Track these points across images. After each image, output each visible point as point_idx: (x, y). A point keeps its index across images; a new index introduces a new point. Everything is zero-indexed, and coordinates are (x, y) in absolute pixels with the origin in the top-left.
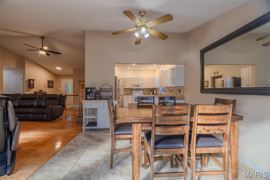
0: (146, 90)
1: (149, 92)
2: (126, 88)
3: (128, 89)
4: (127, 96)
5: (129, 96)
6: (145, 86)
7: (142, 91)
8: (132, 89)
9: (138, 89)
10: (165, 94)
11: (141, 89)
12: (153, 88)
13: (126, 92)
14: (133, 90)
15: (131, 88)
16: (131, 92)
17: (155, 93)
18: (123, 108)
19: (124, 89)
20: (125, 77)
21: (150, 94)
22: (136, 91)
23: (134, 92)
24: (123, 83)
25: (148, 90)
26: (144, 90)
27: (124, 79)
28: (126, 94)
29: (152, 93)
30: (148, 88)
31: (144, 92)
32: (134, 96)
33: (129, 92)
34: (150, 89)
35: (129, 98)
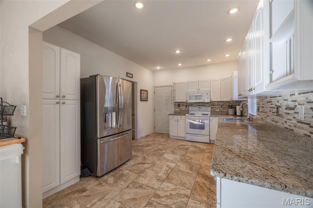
0: (218, 105)
1: (225, 111)
3: (182, 103)
4: (176, 117)
5: (179, 117)
6: (216, 98)
8: (189, 104)
9: (202, 104)
13: (178, 109)
16: (187, 108)
17: (238, 113)
18: (168, 139)
19: (175, 104)
20: (174, 82)
21: (227, 114)
22: (196, 108)
23: (192, 109)
24: (173, 93)
25: (224, 105)
26: (213, 105)
27: (174, 86)
28: (178, 112)
29: (231, 111)
30: (223, 102)
31: (215, 109)
32: (188, 117)
33: (184, 110)
34: (229, 104)
35: (179, 120)
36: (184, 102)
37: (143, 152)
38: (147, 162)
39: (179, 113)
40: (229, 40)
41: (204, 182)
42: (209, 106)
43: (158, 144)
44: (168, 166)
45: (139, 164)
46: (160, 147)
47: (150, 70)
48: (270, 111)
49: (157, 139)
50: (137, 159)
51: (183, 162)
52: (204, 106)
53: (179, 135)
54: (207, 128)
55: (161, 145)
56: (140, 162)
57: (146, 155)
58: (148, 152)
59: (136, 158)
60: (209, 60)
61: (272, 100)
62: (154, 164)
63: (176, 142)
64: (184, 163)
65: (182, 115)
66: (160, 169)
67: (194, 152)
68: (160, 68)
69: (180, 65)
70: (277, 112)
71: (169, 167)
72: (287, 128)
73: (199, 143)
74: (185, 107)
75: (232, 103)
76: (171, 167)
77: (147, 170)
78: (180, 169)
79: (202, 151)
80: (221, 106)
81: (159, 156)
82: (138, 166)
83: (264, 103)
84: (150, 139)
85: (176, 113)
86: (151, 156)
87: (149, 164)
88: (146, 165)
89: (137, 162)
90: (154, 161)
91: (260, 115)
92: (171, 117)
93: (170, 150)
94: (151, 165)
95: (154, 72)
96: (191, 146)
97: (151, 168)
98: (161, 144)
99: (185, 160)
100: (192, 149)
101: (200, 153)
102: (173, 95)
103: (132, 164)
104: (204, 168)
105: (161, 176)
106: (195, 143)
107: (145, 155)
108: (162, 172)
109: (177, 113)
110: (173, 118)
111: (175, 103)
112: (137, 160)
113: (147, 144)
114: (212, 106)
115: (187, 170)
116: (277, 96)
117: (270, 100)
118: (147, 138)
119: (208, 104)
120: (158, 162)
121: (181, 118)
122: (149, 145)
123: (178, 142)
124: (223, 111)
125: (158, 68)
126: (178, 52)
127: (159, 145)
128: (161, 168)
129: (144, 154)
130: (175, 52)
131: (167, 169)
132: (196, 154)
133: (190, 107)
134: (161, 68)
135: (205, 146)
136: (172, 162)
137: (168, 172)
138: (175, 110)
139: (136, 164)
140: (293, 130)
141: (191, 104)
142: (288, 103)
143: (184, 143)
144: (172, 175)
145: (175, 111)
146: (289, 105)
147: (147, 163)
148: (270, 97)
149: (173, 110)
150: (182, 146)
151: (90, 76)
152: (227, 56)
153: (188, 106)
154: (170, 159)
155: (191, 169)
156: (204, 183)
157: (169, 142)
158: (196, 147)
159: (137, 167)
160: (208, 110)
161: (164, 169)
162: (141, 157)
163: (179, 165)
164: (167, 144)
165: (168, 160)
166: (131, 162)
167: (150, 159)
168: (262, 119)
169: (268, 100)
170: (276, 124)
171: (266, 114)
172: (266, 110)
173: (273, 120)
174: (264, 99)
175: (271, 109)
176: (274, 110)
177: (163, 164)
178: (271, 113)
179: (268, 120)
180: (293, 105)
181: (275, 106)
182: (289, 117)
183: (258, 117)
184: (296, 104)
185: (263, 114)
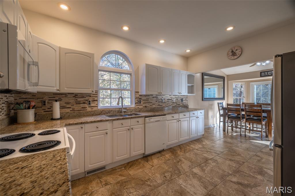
10: (141, 107)
17: (57, 115)
44: (203, 170)
62: (223, 177)
66: (214, 169)
76: (200, 169)
77: (230, 173)
83: (149, 98)
87: (231, 182)
91: (142, 105)
105: (213, 162)
128: (212, 170)
131: (205, 167)
137: (205, 165)
144: (202, 161)
146: (169, 99)
148: (156, 95)
161: (209, 168)
168: (146, 107)
169: (153, 96)
170: (161, 106)
171: (151, 103)
172: (151, 101)
173: (159, 105)
174: (149, 96)
175: (157, 101)
176: (159, 101)
177: (209, 176)
178: (157, 102)
179: (154, 106)
180: (171, 98)
181: (160, 99)
182: (169, 102)
183: (138, 107)
184: (172, 98)
185: (146, 104)
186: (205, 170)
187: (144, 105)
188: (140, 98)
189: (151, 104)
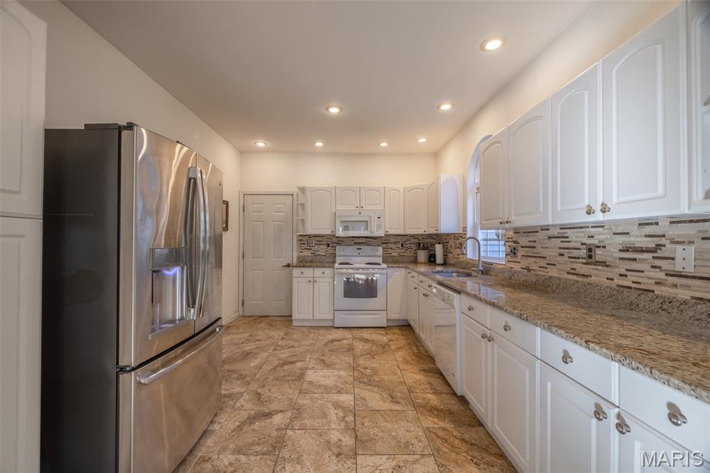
0: (395, 243)
1: (408, 254)
2: (309, 236)
3: (319, 238)
4: (308, 272)
5: (318, 272)
6: (394, 225)
7: (380, 249)
8: (334, 240)
9: (364, 240)
10: (517, 267)
11: (375, 238)
12: (430, 236)
13: (307, 253)
14: (340, 241)
15: (328, 232)
16: (330, 250)
17: (439, 259)
18: (290, 330)
19: (301, 240)
20: (302, 185)
21: (415, 261)
22: (351, 250)
23: (343, 250)
24: (295, 213)
25: (408, 242)
26: (387, 243)
27: (297, 194)
28: (308, 259)
29: (422, 255)
30: (406, 235)
31: (390, 251)
32: (341, 271)
33: (322, 254)
34: (416, 241)
35: (317, 279)
36: (323, 236)
37: (241, 377)
38: (274, 406)
39: (311, 262)
40: (446, 107)
41: (442, 424)
42: (379, 245)
43: (273, 348)
44: (336, 406)
45: (252, 419)
46: (284, 354)
47: (234, 147)
48: (562, 255)
49: (261, 334)
50: (238, 404)
51: (364, 383)
52: (368, 245)
53: (318, 316)
54: (381, 293)
55: (282, 347)
56: (253, 412)
57: (256, 386)
58: (257, 376)
59: (231, 403)
60: (384, 144)
61: (567, 233)
62: (298, 411)
63: (314, 333)
64: (369, 387)
65: (324, 267)
66: (324, 421)
67: (372, 355)
68: (266, 144)
69: (319, 144)
70: (590, 257)
71: (344, 409)
72: (630, 288)
73: (365, 330)
74: (325, 247)
75: (421, 238)
76: (345, 405)
77: (289, 432)
78: (370, 405)
79: (384, 347)
80: (402, 245)
81: (296, 380)
82: (252, 427)
83: (536, 240)
84: (241, 336)
85: (303, 263)
86: (274, 386)
87: (281, 411)
88: (278, 419)
89: (244, 415)
90: (291, 399)
91: (519, 262)
92: (296, 272)
93: (314, 360)
94: (289, 414)
95: (243, 153)
96: (354, 338)
97: (297, 424)
98: (279, 346)
99: (365, 380)
100: (360, 347)
101: (383, 353)
102: (295, 218)
103: (232, 425)
104: (417, 390)
105: (340, 440)
106: (358, 332)
107: (254, 387)
108: (333, 426)
109: (307, 262)
110: (304, 275)
111: (300, 238)
112: (239, 409)
113: (240, 351)
114: (384, 246)
115: (386, 404)
116: (587, 225)
117: (559, 233)
118: (229, 334)
119: (377, 240)
120: (304, 401)
121: (323, 273)
122: (247, 355)
123: (319, 334)
124: (405, 254)
125: (261, 144)
126: (334, 110)
127: (275, 350)
128: (324, 415)
129: (248, 383)
130: (327, 109)
131: (341, 414)
132: (376, 357)
133: (337, 248)
134: (269, 144)
135: (381, 334)
136: (339, 392)
137: (347, 422)
138: (301, 254)
139: (243, 423)
140: (653, 291)
141: (341, 239)
142: (632, 239)
143: (335, 335)
144: (366, 430)
145: (301, 256)
146: (634, 244)
147: (277, 412)
148: (561, 229)
149: (295, 254)
150: (335, 343)
151: (85, 125)
152: (422, 140)
153: (333, 245)
154: (329, 382)
155: (393, 399)
156: (444, 429)
157: (295, 336)
158: (367, 341)
159: (253, 430)
160: (377, 254)
161: (334, 418)
162: (246, 396)
163: (362, 396)
164: (296, 344)
165: (327, 389)
166: (222, 421)
167: (279, 395)
168: (528, 270)
169: (550, 233)
170: (585, 280)
171: (542, 260)
172: (543, 253)
173: (573, 272)
174: (537, 232)
175: (562, 251)
176: (575, 253)
177: (319, 401)
178: (565, 259)
179: (553, 272)
180: (650, 243)
181: (578, 245)
182: (634, 266)
183: (512, 266)
184: (663, 241)
185: (530, 260)
186: (335, 409)
187: (525, 263)
188: (514, 239)
189: (543, 263)
